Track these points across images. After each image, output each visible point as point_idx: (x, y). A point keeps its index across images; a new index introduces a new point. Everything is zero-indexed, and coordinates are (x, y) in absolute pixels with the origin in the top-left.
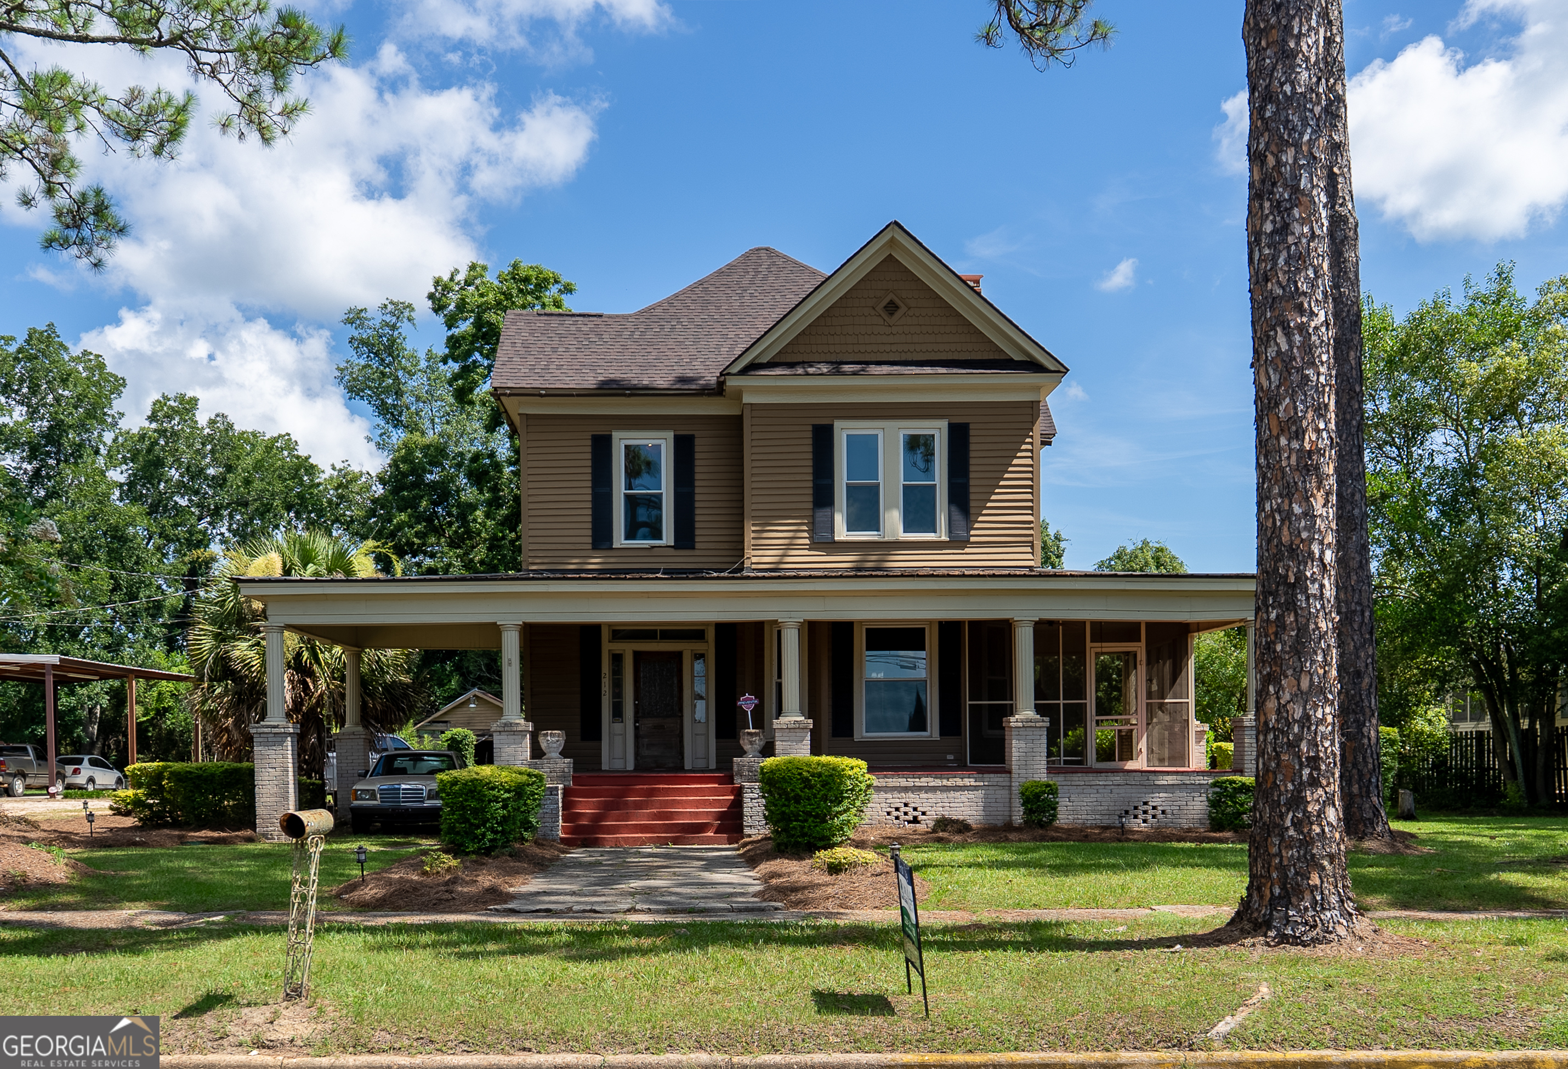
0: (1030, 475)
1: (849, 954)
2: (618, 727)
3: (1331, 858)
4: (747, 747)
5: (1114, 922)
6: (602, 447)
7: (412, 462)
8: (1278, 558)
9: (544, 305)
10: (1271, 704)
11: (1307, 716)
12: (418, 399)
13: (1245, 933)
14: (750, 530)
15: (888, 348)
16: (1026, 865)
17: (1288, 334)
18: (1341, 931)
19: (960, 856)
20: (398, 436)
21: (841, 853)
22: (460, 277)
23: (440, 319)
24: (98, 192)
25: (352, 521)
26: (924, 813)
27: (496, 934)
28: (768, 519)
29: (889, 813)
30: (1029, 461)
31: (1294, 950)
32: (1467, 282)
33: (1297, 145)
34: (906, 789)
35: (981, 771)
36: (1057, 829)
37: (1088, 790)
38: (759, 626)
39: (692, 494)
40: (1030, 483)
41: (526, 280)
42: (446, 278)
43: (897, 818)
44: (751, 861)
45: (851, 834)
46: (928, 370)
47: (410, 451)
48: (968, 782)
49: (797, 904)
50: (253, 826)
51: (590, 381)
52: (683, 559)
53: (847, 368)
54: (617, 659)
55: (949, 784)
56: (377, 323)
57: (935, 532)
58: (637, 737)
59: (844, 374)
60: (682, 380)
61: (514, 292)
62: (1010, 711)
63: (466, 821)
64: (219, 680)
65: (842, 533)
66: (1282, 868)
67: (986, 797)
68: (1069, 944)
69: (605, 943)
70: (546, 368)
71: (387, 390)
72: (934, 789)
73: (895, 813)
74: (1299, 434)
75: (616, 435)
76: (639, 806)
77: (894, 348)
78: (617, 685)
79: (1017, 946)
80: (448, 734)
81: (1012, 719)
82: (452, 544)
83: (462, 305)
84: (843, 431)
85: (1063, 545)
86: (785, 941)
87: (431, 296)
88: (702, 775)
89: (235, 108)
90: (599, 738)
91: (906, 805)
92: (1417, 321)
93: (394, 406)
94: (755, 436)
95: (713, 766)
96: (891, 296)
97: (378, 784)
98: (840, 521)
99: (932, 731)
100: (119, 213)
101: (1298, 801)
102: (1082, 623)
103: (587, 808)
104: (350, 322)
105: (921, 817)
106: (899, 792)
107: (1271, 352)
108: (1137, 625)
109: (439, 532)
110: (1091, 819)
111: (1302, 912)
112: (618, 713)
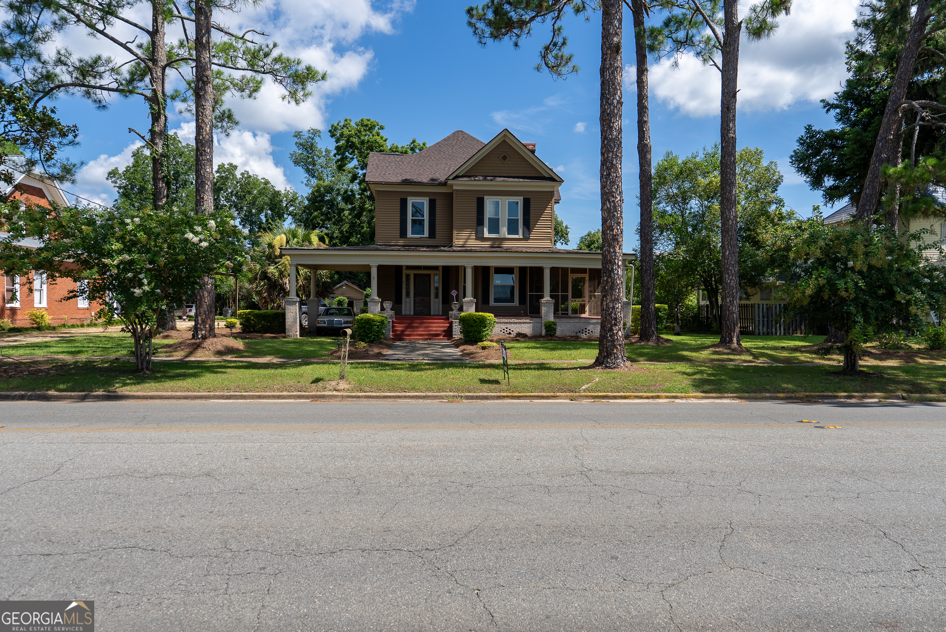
0: (550, 216)
1: (489, 370)
2: (408, 300)
3: (620, 345)
4: (454, 308)
5: (564, 363)
6: (404, 203)
7: (320, 192)
8: (607, 263)
9: (373, 136)
10: (605, 303)
11: (614, 307)
12: (322, 167)
13: (597, 366)
14: (455, 232)
15: (503, 172)
16: (542, 348)
17: (610, 203)
18: (622, 365)
19: (523, 345)
20: (314, 182)
21: (485, 343)
22: (342, 124)
23: (334, 139)
24: (229, 110)
25: (296, 215)
26: (512, 331)
27: (388, 365)
28: (462, 228)
29: (501, 331)
30: (551, 209)
31: (609, 370)
32: (704, 149)
33: (613, 152)
34: (507, 323)
35: (532, 317)
36: (556, 337)
37: (567, 324)
38: (457, 267)
39: (435, 219)
40: (550, 219)
41: (367, 126)
42: (336, 124)
44: (457, 346)
45: (488, 337)
46: (517, 180)
47: (319, 188)
48: (528, 321)
49: (472, 358)
50: (285, 333)
51: (399, 179)
52: (432, 242)
53: (489, 178)
54: (408, 276)
55: (521, 321)
56: (306, 137)
57: (518, 235)
58: (414, 303)
59: (488, 180)
60: (432, 180)
61: (362, 130)
62: (542, 297)
63: (365, 332)
64: (262, 280)
65: (486, 235)
66: (607, 348)
67: (533, 326)
68: (550, 369)
69: (419, 367)
70: (385, 174)
71: (310, 163)
72: (516, 323)
73: (503, 331)
74: (612, 230)
75: (409, 198)
76: (417, 327)
77: (505, 172)
78: (408, 285)
79: (535, 369)
80: (338, 299)
81: (542, 300)
82: (334, 224)
83: (342, 135)
84: (488, 200)
85: (568, 230)
86: (470, 367)
87: (330, 131)
88: (437, 317)
89: (288, 93)
90: (401, 304)
91: (507, 328)
92: (685, 163)
93: (312, 170)
94: (457, 200)
95: (441, 314)
96: (504, 154)
97: (326, 319)
98: (486, 230)
99: (516, 303)
100: (236, 117)
101: (611, 330)
102: (568, 268)
103: (399, 328)
104: (296, 136)
106: (505, 324)
107: (605, 208)
108: (586, 269)
109: (329, 219)
110: (568, 334)
111: (611, 360)
112: (408, 295)
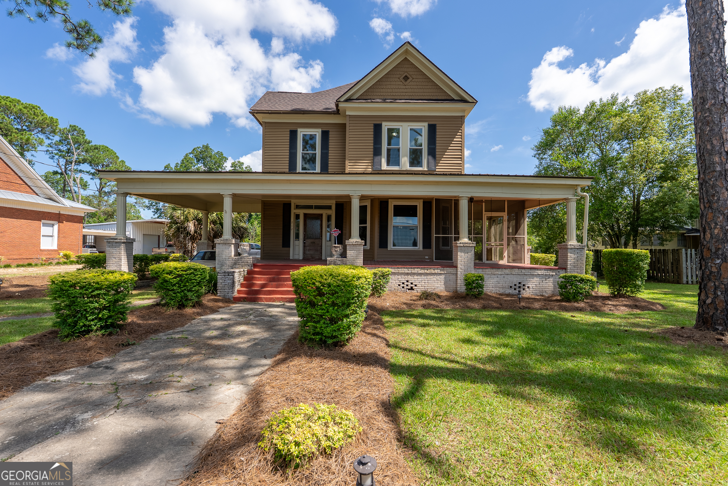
0: (460, 145)
2: (297, 242)
4: (334, 253)
6: (293, 134)
15: (404, 94)
26: (416, 286)
28: (355, 160)
29: (399, 285)
30: (460, 140)
34: (408, 274)
35: (442, 266)
36: (484, 295)
37: (493, 276)
39: (327, 153)
40: (460, 148)
43: (403, 287)
46: (420, 101)
48: (437, 271)
51: (289, 108)
53: (388, 100)
54: (297, 216)
55: (428, 272)
57: (422, 167)
58: (304, 246)
59: (387, 104)
62: (457, 238)
65: (384, 167)
67: (445, 278)
72: (421, 274)
73: (402, 285)
75: (299, 130)
77: (407, 94)
78: (297, 226)
81: (458, 242)
84: (386, 126)
90: (289, 246)
91: (407, 281)
94: (351, 128)
96: (406, 74)
98: (384, 162)
99: (420, 246)
103: (260, 280)
105: (414, 287)
106: (405, 275)
108: (504, 201)
110: (494, 290)
112: (297, 236)
